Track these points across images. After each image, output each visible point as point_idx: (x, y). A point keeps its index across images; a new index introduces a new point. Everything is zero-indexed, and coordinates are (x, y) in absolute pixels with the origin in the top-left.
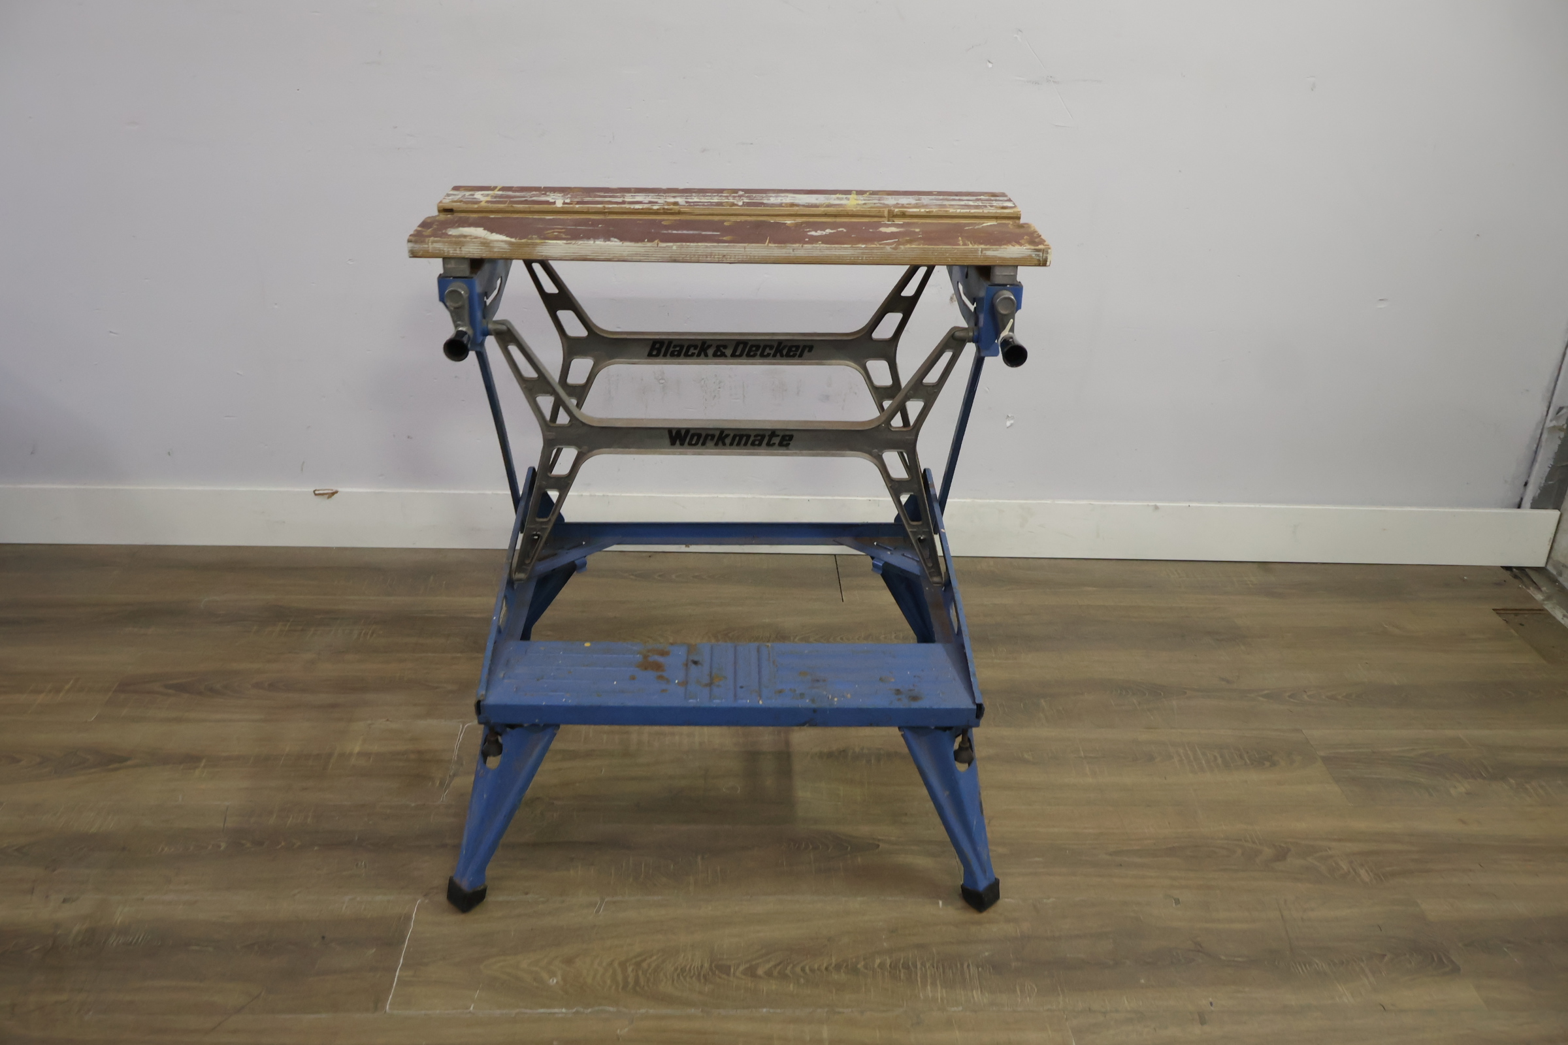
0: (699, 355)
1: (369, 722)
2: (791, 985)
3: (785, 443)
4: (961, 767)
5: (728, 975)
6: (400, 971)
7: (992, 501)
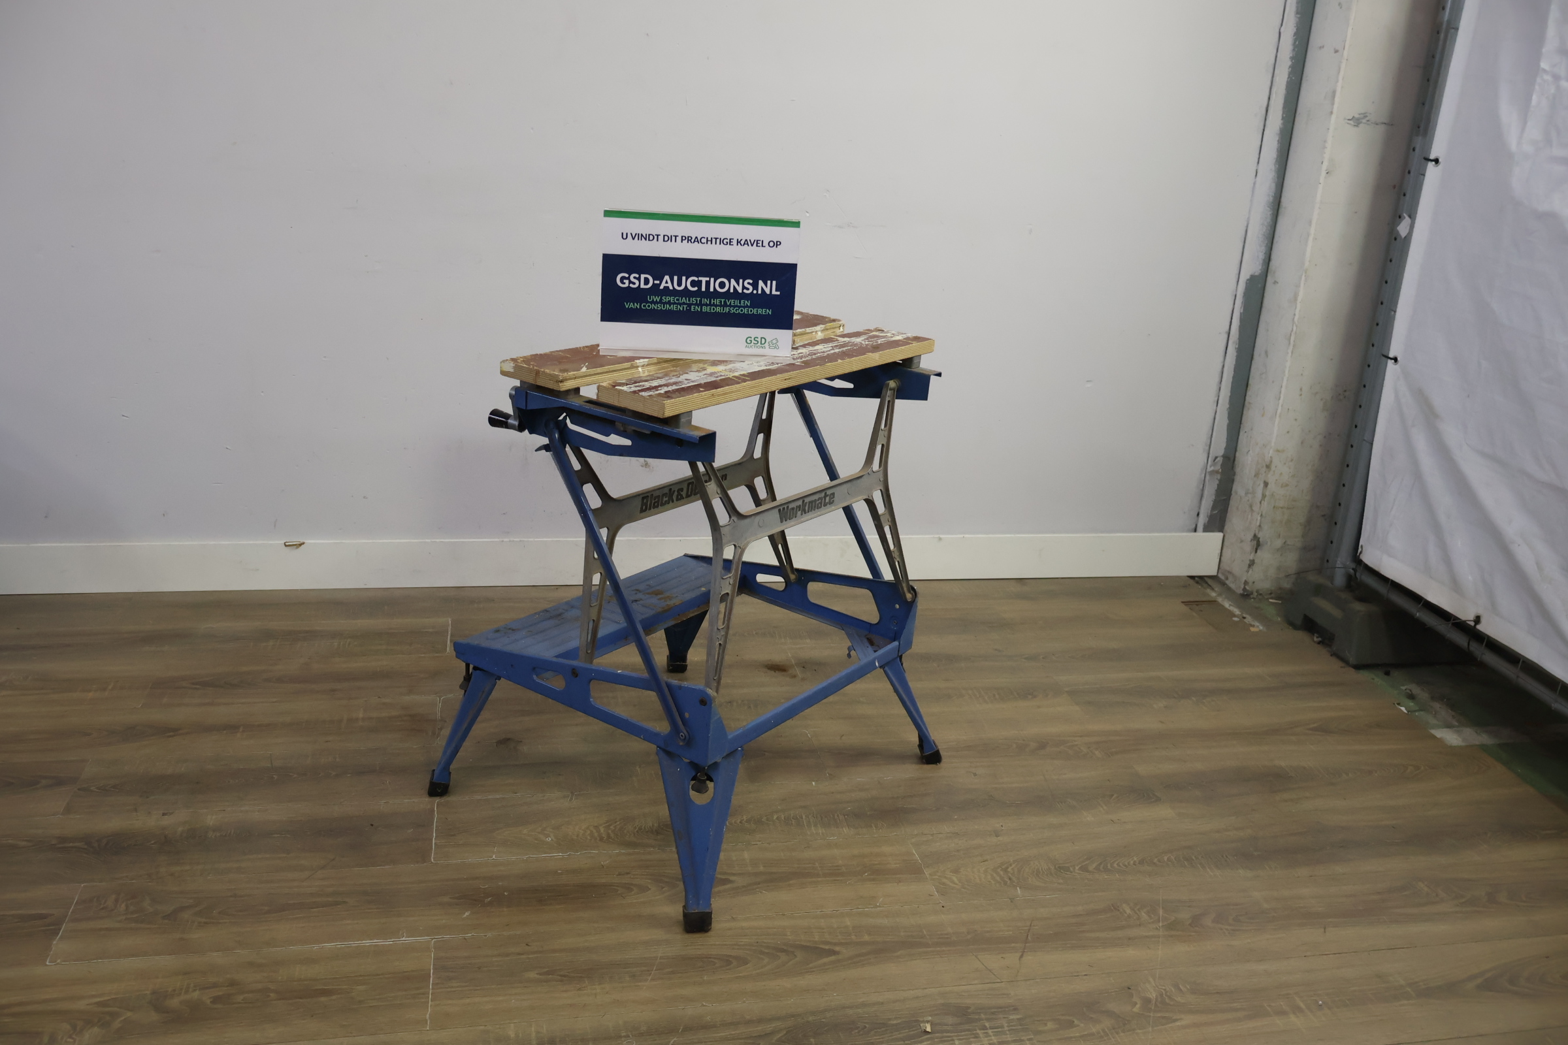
1: (364, 699)
6: (435, 839)
7: (818, 537)
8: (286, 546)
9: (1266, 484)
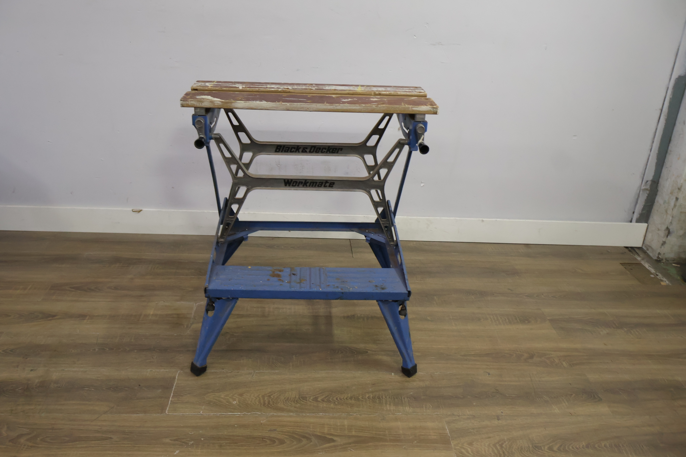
0: (296, 152)
1: (156, 302)
2: (332, 405)
3: (331, 185)
4: (402, 317)
5: (307, 401)
6: (172, 398)
7: (415, 217)
8: (133, 211)
9: (677, 199)
